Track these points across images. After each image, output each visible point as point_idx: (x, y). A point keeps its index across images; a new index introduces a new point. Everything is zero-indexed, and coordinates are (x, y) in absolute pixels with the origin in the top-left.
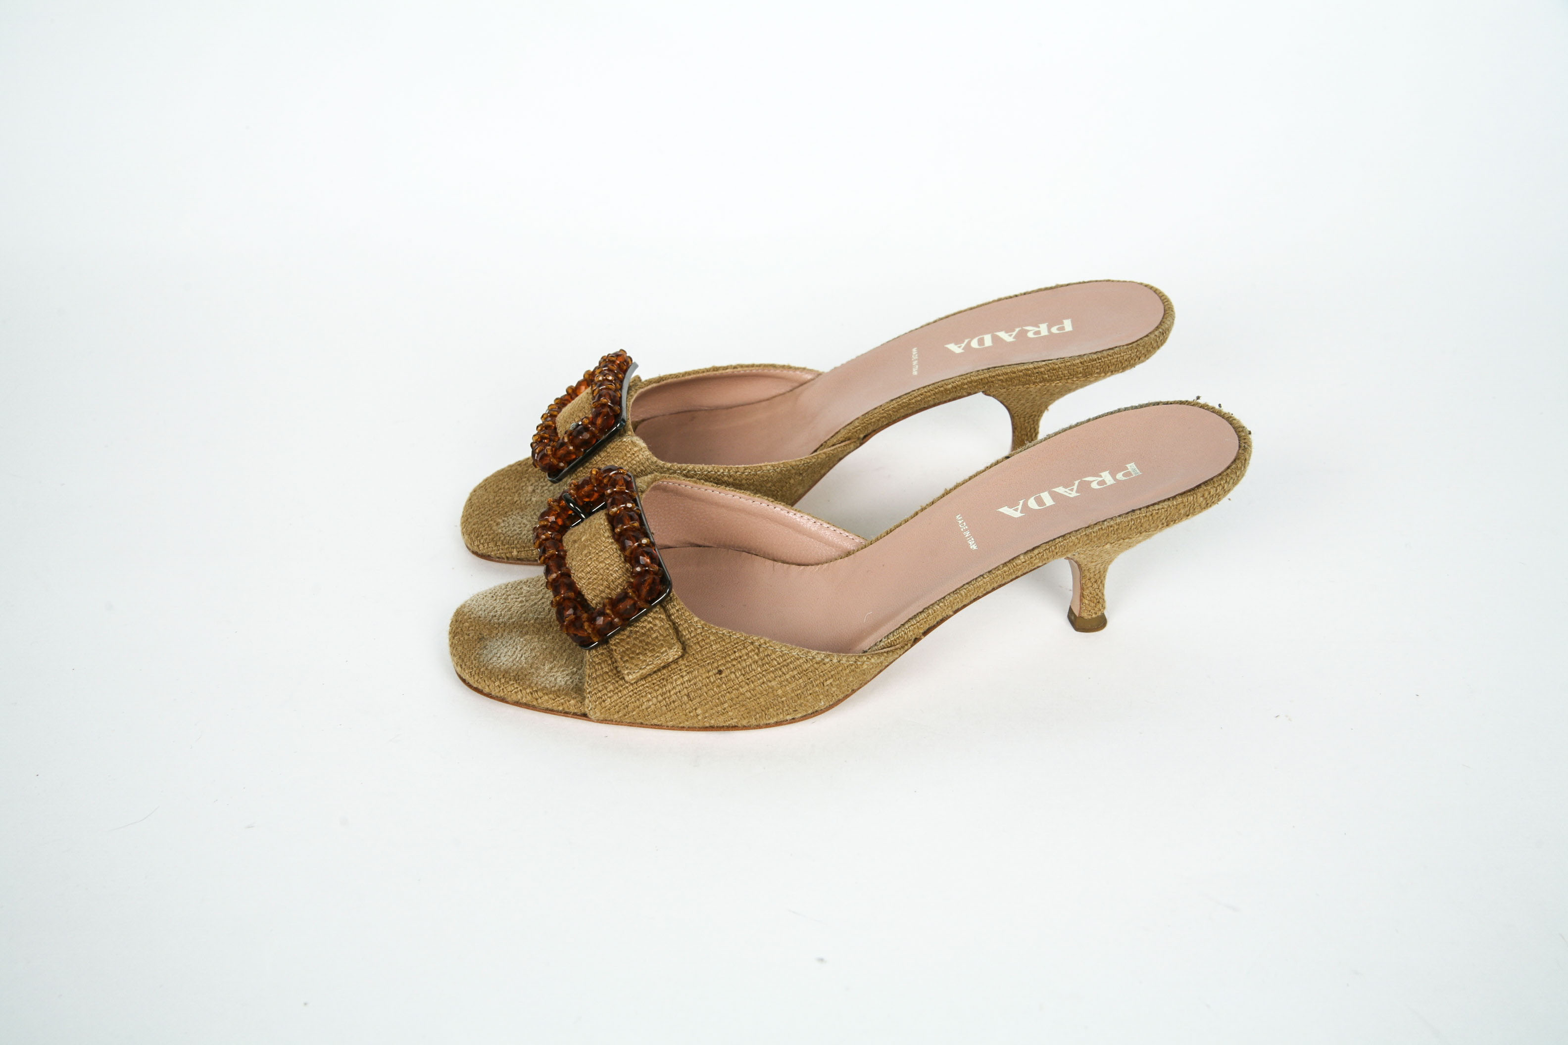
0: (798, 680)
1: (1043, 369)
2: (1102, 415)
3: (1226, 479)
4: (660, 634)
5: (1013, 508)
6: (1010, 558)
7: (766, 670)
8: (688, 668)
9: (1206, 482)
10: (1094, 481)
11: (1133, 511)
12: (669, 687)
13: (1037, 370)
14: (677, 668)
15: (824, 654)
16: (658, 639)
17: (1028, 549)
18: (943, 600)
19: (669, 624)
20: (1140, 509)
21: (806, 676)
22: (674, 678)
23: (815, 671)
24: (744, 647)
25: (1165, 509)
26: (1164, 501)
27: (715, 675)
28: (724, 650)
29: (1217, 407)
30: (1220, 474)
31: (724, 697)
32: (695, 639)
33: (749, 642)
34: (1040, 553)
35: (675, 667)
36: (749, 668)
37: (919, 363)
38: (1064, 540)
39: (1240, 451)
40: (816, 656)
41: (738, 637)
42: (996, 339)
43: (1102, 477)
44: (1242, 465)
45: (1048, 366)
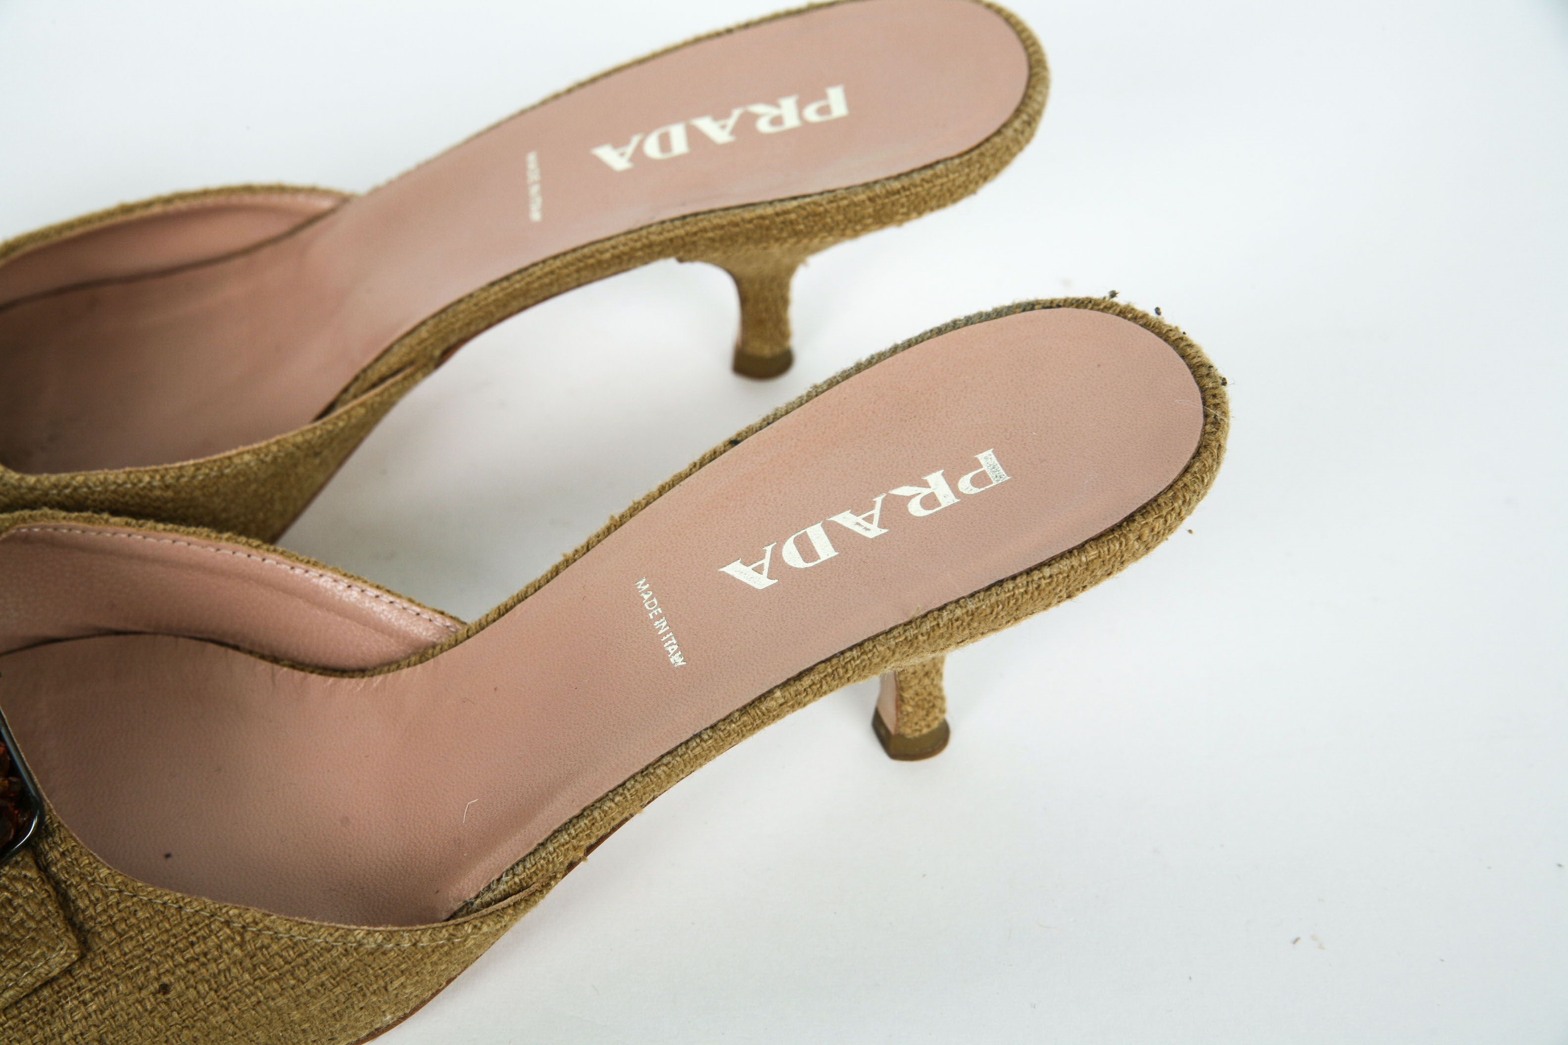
0: (331, 991)
1: (793, 216)
2: (920, 336)
3: (1184, 496)
4: (27, 914)
5: (754, 565)
6: (754, 697)
7: (261, 978)
8: (95, 984)
9: (1144, 507)
10: (914, 496)
11: (1000, 583)
12: (58, 1026)
13: (781, 218)
14: (71, 984)
15: (381, 932)
16: (24, 928)
17: (790, 676)
18: (620, 790)
19: (47, 891)
20: (1014, 578)
21: (348, 980)
22: (68, 1007)
23: (366, 970)
24: (211, 931)
25: (1065, 575)
26: (1062, 556)
27: (154, 994)
28: (168, 941)
29: (1152, 314)
30: (1171, 487)
31: (179, 1036)
32: (105, 917)
33: (219, 921)
34: (814, 684)
35: (67, 983)
36: (225, 976)
37: (543, 192)
38: (862, 654)
39: (1208, 427)
40: (365, 941)
41: (197, 911)
42: (695, 136)
43: (929, 487)
44: (1214, 460)
45: (804, 209)
